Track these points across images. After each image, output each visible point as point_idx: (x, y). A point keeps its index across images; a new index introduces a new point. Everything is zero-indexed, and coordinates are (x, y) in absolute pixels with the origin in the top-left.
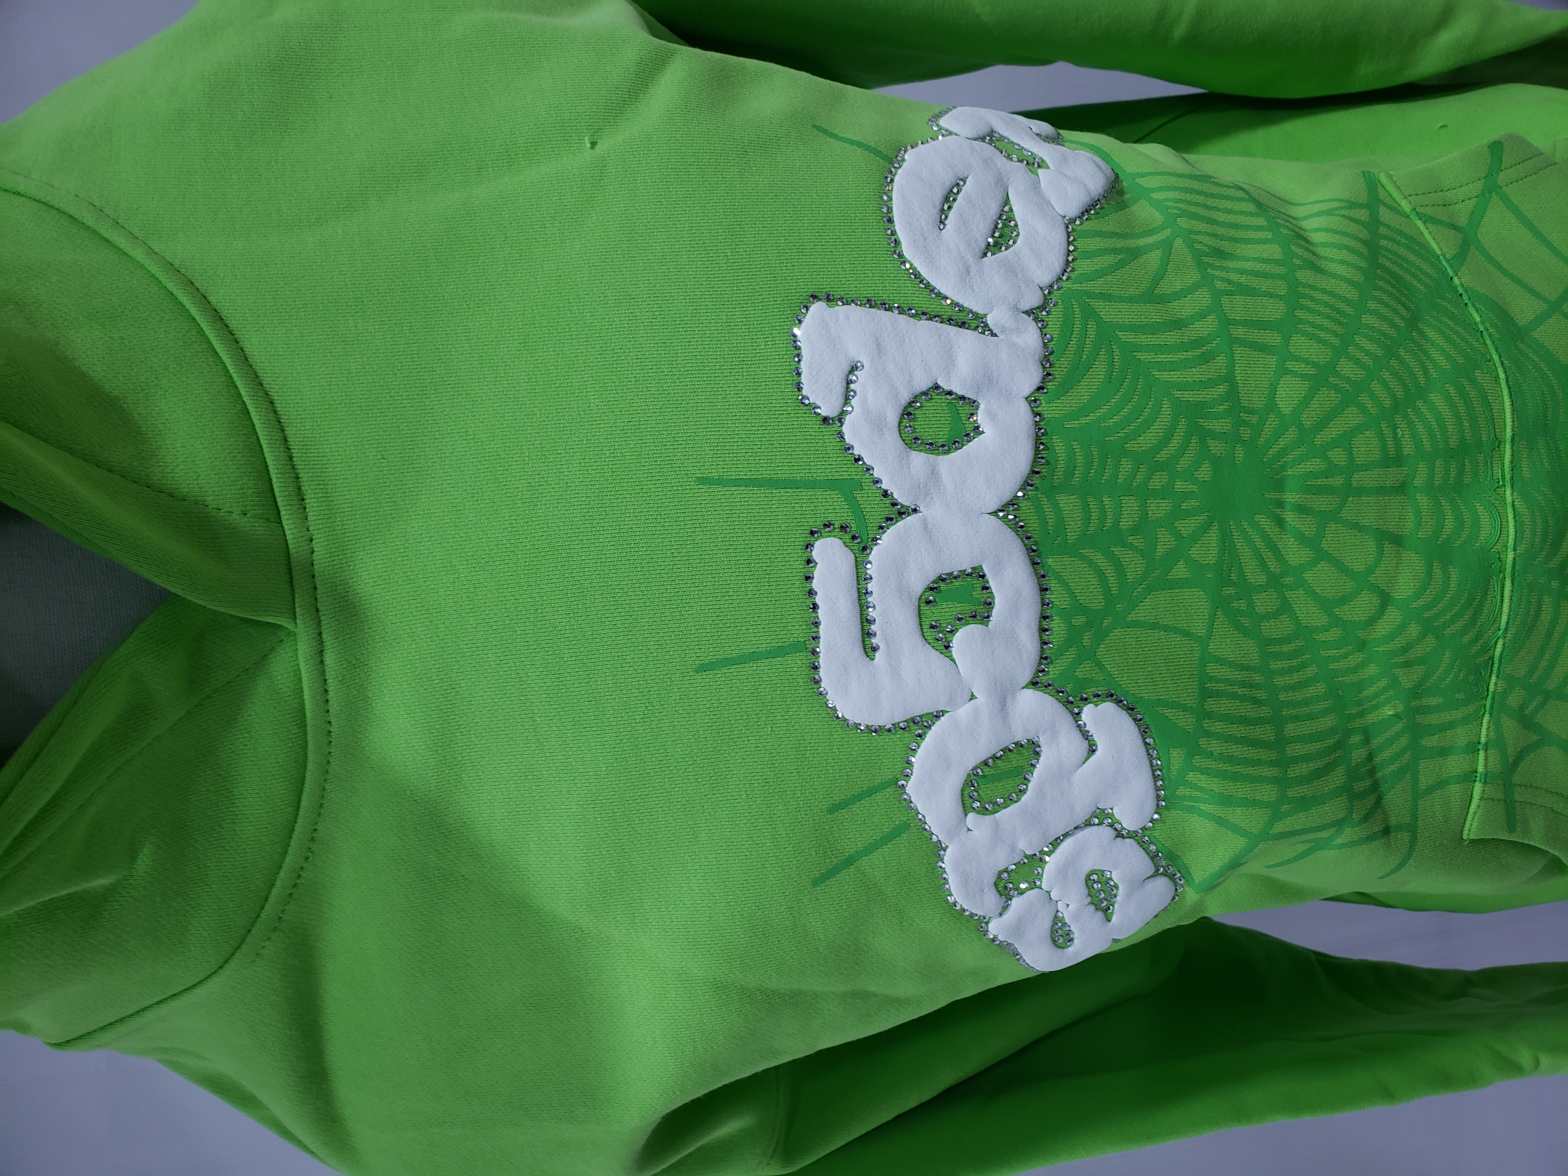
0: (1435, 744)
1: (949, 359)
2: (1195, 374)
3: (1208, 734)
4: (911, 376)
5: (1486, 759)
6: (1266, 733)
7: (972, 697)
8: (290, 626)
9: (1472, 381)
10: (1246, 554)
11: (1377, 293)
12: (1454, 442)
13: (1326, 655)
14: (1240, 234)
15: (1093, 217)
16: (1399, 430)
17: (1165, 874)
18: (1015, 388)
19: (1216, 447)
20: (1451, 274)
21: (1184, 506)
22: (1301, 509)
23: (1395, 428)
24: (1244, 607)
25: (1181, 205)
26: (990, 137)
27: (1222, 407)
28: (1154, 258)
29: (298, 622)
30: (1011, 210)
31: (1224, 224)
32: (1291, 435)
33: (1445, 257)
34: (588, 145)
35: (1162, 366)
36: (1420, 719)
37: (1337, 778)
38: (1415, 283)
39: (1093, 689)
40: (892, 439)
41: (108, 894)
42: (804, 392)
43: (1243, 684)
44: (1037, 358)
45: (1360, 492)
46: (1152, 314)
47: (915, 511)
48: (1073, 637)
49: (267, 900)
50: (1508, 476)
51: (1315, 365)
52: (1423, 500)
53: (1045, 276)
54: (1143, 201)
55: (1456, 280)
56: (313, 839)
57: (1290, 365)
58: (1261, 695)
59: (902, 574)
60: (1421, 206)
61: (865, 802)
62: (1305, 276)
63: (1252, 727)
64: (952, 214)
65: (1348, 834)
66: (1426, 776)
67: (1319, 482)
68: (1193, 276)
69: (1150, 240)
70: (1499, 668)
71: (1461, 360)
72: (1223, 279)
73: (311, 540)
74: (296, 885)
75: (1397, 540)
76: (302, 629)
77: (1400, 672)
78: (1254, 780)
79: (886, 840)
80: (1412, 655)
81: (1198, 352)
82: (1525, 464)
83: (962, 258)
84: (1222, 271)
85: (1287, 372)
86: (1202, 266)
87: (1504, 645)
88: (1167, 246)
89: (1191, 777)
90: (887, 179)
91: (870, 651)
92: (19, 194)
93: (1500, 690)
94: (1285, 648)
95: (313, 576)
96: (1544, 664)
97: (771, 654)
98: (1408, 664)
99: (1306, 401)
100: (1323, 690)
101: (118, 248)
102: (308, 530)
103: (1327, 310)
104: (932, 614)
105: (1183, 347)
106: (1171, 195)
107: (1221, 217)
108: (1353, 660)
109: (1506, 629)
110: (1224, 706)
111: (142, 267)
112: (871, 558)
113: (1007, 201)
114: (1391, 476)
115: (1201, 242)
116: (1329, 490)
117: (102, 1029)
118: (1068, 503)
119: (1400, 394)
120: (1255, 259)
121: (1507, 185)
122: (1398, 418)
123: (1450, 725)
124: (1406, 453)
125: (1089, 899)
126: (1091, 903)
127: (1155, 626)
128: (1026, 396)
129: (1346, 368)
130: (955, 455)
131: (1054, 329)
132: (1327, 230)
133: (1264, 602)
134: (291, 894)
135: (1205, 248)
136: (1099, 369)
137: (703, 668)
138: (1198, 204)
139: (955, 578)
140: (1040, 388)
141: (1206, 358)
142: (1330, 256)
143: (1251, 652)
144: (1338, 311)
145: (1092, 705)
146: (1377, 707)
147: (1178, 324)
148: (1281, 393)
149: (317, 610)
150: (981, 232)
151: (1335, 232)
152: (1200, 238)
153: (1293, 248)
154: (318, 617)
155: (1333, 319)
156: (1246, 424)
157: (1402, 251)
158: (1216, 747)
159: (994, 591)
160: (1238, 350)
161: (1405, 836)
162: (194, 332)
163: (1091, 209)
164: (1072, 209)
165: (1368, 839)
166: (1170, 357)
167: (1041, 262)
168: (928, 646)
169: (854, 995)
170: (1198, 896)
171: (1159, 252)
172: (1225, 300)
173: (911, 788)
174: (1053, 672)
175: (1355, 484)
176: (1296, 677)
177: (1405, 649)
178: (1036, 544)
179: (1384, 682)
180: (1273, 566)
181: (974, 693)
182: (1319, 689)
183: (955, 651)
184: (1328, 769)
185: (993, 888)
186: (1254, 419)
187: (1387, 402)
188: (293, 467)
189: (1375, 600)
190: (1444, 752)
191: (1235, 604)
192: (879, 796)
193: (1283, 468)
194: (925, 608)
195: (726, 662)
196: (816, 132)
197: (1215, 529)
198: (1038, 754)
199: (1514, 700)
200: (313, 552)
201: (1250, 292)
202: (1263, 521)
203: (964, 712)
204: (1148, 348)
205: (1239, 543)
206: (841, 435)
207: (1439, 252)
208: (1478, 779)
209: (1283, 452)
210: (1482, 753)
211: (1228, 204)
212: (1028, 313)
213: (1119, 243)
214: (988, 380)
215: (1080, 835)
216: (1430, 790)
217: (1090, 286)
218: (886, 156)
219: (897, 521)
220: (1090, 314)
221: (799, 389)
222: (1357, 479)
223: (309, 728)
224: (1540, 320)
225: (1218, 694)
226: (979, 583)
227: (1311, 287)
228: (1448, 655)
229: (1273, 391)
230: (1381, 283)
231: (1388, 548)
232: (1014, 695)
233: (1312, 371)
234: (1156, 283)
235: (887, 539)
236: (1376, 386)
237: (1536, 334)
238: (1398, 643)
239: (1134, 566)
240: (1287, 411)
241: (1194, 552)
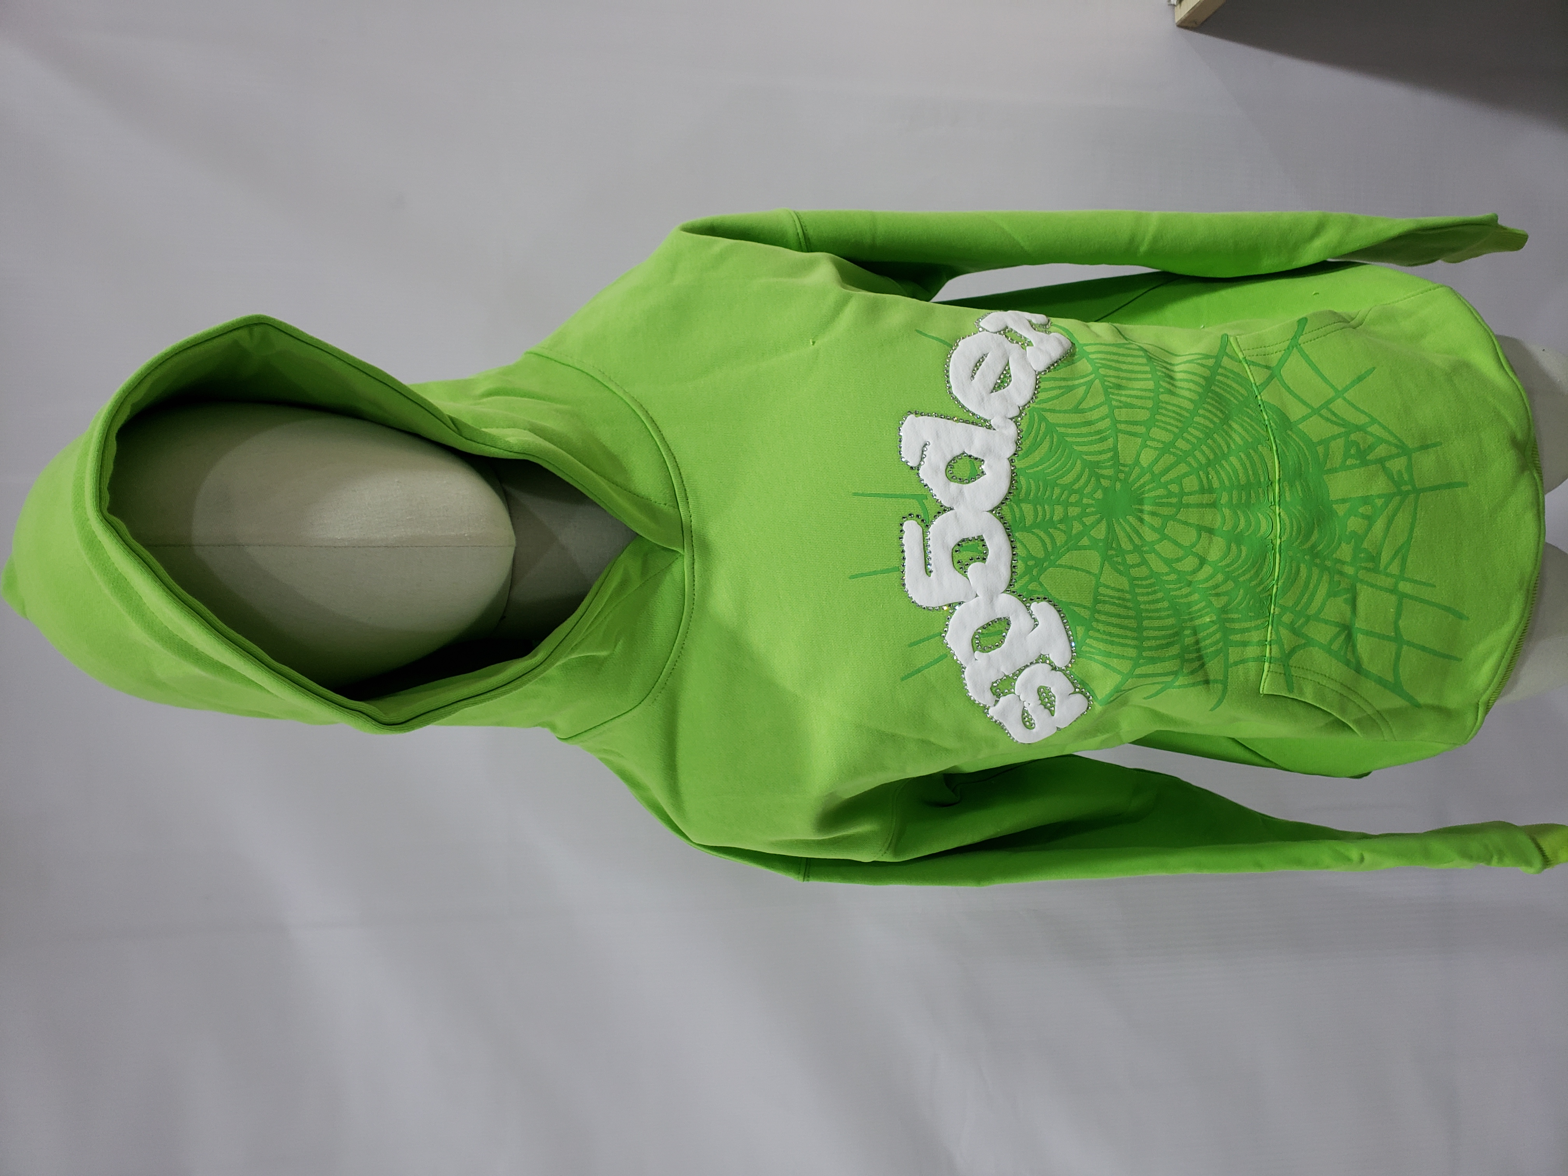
0: (1238, 639)
1: (971, 441)
2: (1096, 447)
3: (1098, 621)
4: (952, 448)
5: (1271, 649)
6: (1133, 624)
7: (977, 596)
8: (681, 552)
9: (1256, 450)
10: (1121, 535)
11: (1205, 406)
12: (1243, 481)
13: (1168, 587)
14: (1133, 376)
15: (1052, 370)
16: (1210, 475)
17: (1081, 693)
18: (1003, 454)
19: (1105, 483)
20: (1257, 394)
21: (1087, 510)
22: (1153, 514)
23: (1208, 474)
24: (1120, 560)
25: (1103, 362)
26: (1005, 331)
27: (1109, 463)
28: (1081, 391)
29: (685, 550)
30: (1009, 369)
31: (1126, 371)
32: (1147, 477)
33: (1256, 384)
34: (812, 343)
35: (1079, 444)
36: (1227, 625)
37: (1174, 650)
38: (1232, 399)
39: (1037, 595)
40: (942, 476)
41: (606, 659)
42: (902, 455)
43: (1119, 598)
44: (1013, 440)
45: (1188, 506)
46: (1076, 418)
47: (951, 509)
48: (1028, 570)
49: (661, 674)
50: (1277, 500)
51: (1163, 442)
52: (1227, 511)
53: (1022, 402)
54: (1084, 359)
55: (1259, 397)
56: (682, 648)
57: (1148, 443)
58: (1129, 604)
59: (944, 538)
60: (1249, 356)
61: (926, 643)
62: (1164, 397)
63: (1123, 620)
64: (978, 372)
65: (1181, 680)
66: (1234, 654)
67: (1164, 500)
68: (1102, 399)
69: (1082, 381)
70: (1275, 600)
71: (1250, 440)
72: (1117, 401)
73: (691, 517)
74: (673, 668)
75: (1211, 531)
76: (686, 554)
77: (1213, 599)
78: (1123, 645)
79: (937, 661)
80: (1219, 590)
81: (1098, 437)
82: (1287, 494)
83: (981, 394)
84: (1117, 396)
85: (1147, 446)
86: (1107, 393)
87: (1277, 588)
88: (1090, 384)
89: (1088, 641)
90: (948, 356)
91: (928, 573)
92: (569, 366)
93: (1277, 613)
94: (1144, 583)
95: (691, 532)
96: (1304, 600)
97: (883, 572)
98: (1217, 595)
99: (1156, 461)
100: (1167, 605)
101: (612, 391)
102: (690, 512)
103: (1174, 415)
104: (958, 557)
105: (1090, 434)
106: (1099, 356)
107: (1124, 367)
108: (1185, 591)
109: (1278, 580)
110: (1107, 608)
111: (622, 399)
112: (930, 530)
113: (1008, 364)
114: (1206, 498)
115: (1109, 381)
116: (1170, 505)
117: (585, 731)
118: (1027, 508)
119: (1212, 457)
120: (1137, 389)
121: (1304, 343)
122: (1210, 469)
123: (1248, 630)
124: (1215, 487)
125: (1040, 702)
126: (1041, 704)
127: (1071, 568)
128: (1008, 457)
129: (1180, 444)
130: (971, 484)
131: (1024, 427)
132: (1185, 372)
133: (1131, 559)
134: (671, 673)
135: (1111, 385)
136: (1046, 445)
137: (853, 577)
138: (1113, 361)
139: (969, 540)
140: (1015, 454)
141: (1103, 440)
142: (1182, 386)
143: (1125, 583)
144: (1180, 415)
145: (1036, 603)
146: (1201, 616)
147: (1089, 423)
148: (1142, 456)
149: (693, 546)
150: (992, 379)
151: (1189, 373)
152: (1109, 379)
153: (1161, 383)
154: (693, 549)
155: (1177, 420)
156: (1122, 472)
157: (1229, 382)
158: (1101, 627)
159: (988, 547)
160: (1120, 435)
161: (1220, 686)
162: (643, 427)
163: (1053, 366)
164: (1041, 367)
165: (1194, 685)
166: (1083, 439)
167: (1020, 395)
168: (956, 571)
169: (923, 741)
170: (1101, 707)
171: (1084, 387)
172: (1116, 411)
173: (948, 638)
174: (1017, 587)
175: (1184, 502)
176: (1151, 598)
177: (1217, 586)
178: (1010, 526)
179: (1203, 604)
180: (1137, 541)
181: (978, 594)
182: (1166, 604)
183: (968, 574)
184: (1169, 645)
185: (990, 690)
186: (1127, 469)
187: (1204, 461)
188: (684, 485)
189: (1197, 561)
190: (1245, 644)
191: (1115, 559)
192: (932, 640)
193: (1143, 493)
194: (954, 553)
195: (862, 575)
196: (916, 333)
197: (1104, 521)
198: (1009, 624)
199: (1287, 618)
200: (691, 521)
201: (1131, 406)
202: (1131, 519)
203: (972, 602)
204: (1072, 435)
205: (1118, 529)
206: (918, 474)
207: (1253, 382)
208: (1266, 660)
209: (1143, 485)
210: (1268, 647)
211: (1130, 360)
212: (1011, 419)
213: (1063, 383)
214: (989, 450)
215: (1033, 667)
216: (1236, 664)
217: (1044, 406)
218: (949, 344)
219: (943, 514)
220: (1043, 419)
221: (900, 454)
222: (1185, 499)
223: (686, 596)
224: (1304, 418)
225: (1105, 602)
226: (981, 543)
227: (1167, 403)
228: (1242, 591)
229: (1139, 455)
230: (1209, 400)
231: (1203, 534)
232: (997, 597)
233: (1161, 446)
234: (1080, 403)
235: (936, 522)
236: (1197, 453)
237: (1300, 426)
238: (1210, 583)
239: (1060, 538)
240: (1145, 466)
241: (1092, 533)
